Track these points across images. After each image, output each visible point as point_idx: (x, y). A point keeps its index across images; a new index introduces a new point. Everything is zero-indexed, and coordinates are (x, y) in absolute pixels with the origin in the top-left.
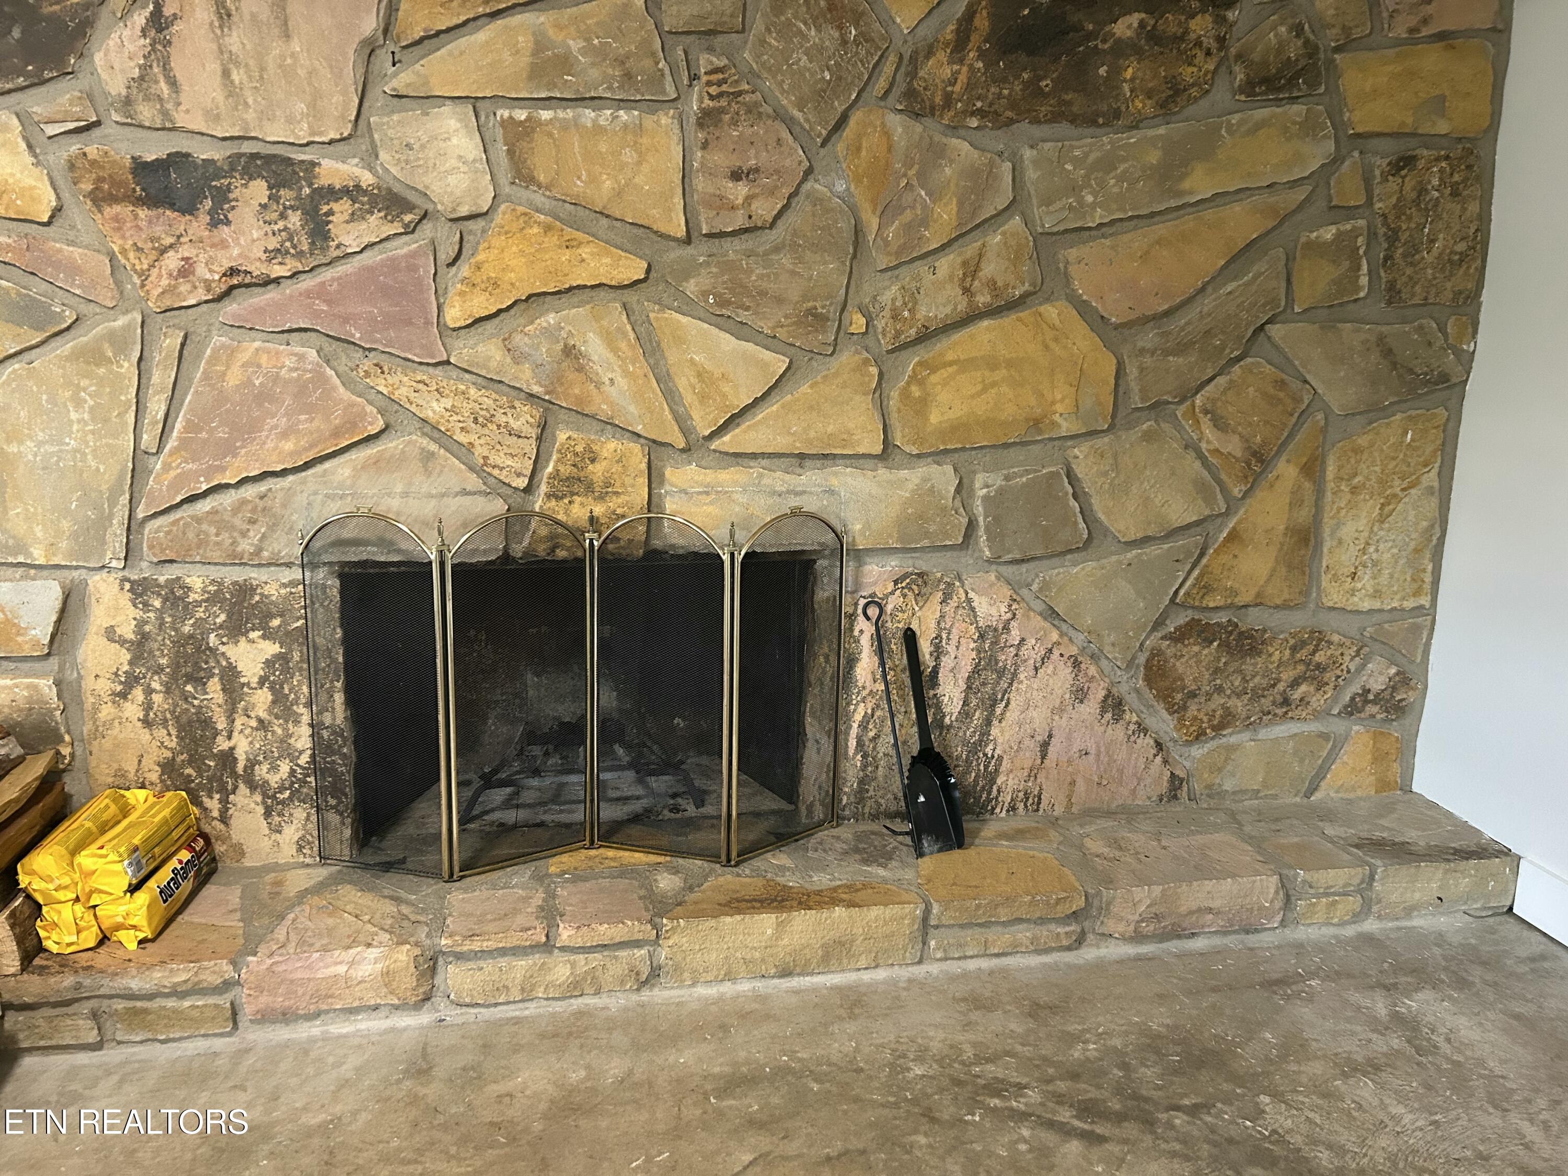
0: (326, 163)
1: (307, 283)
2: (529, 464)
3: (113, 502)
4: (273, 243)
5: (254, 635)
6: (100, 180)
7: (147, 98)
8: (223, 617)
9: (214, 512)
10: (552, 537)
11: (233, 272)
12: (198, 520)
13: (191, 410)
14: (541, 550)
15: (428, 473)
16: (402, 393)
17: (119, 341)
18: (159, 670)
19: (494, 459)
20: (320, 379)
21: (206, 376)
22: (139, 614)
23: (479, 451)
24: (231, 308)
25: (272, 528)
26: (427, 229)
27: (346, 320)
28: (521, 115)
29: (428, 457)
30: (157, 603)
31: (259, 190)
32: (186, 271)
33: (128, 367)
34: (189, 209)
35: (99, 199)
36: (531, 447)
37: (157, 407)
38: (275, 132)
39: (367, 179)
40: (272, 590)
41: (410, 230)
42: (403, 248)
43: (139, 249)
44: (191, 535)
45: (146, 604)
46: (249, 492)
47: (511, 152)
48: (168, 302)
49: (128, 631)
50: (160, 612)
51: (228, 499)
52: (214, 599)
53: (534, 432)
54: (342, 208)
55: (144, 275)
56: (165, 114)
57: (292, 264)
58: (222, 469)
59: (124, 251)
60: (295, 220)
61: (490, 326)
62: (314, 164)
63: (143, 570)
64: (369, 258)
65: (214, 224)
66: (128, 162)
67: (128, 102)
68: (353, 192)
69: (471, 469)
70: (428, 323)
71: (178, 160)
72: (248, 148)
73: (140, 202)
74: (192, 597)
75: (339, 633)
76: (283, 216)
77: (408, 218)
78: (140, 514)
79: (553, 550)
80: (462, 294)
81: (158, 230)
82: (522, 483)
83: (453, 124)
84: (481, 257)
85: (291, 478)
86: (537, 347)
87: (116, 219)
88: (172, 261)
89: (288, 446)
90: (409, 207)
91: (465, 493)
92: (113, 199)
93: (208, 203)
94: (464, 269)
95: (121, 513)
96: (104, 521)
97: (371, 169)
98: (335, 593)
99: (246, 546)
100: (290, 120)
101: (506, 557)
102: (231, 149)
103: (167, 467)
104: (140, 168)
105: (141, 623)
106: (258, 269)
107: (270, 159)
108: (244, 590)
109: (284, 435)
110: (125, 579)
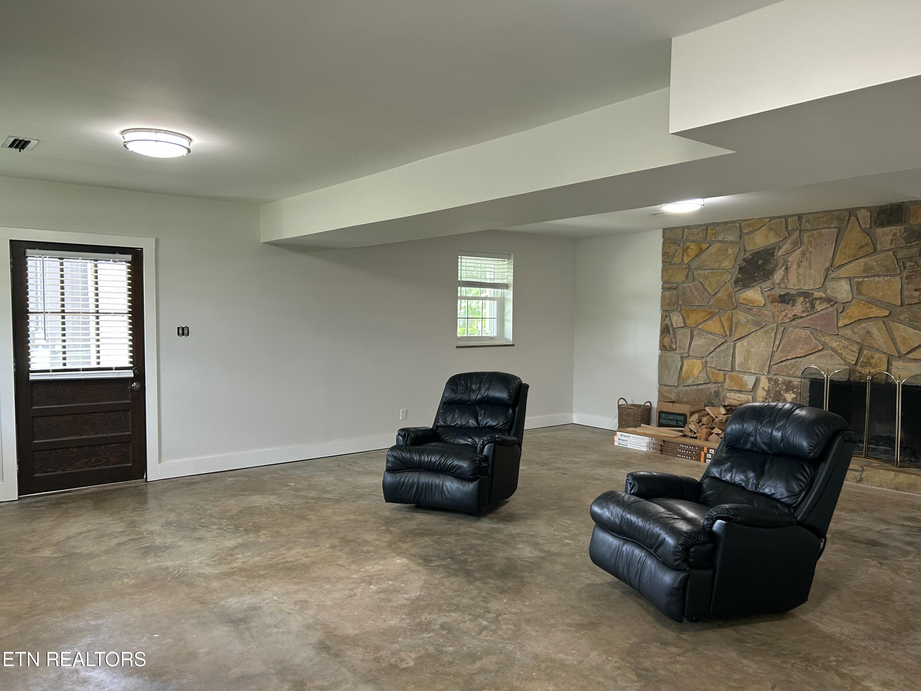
0: (815, 293)
1: (809, 317)
2: (856, 359)
3: (767, 361)
4: (803, 309)
5: (791, 392)
6: (773, 299)
7: (783, 283)
8: (784, 388)
9: (786, 365)
10: (860, 376)
11: (795, 315)
12: (782, 366)
13: (784, 343)
14: (857, 379)
15: (832, 359)
16: (827, 341)
17: (772, 329)
18: (771, 397)
19: (847, 357)
20: (810, 337)
21: (787, 336)
22: (769, 385)
23: (844, 355)
24: (794, 323)
25: (797, 369)
26: (836, 305)
27: (817, 325)
28: (860, 280)
29: (832, 356)
30: (772, 383)
31: (802, 299)
32: (786, 316)
33: (773, 334)
34: (788, 304)
35: (772, 302)
36: (857, 355)
37: (777, 342)
38: (806, 287)
39: (824, 295)
40: (795, 383)
41: (832, 306)
42: (830, 310)
43: (778, 311)
44: (781, 369)
45: (770, 383)
46: (793, 361)
47: (857, 288)
48: (782, 322)
49: (766, 388)
50: (773, 385)
51: (789, 362)
52: (783, 383)
53: (857, 351)
54: (818, 302)
55: (778, 316)
56: (786, 285)
57: (807, 314)
58: (788, 356)
59: (775, 312)
60: (808, 304)
61: (849, 326)
62: (813, 293)
63: (771, 376)
64: (823, 312)
65: (792, 306)
66: (778, 295)
67: (779, 284)
68: (820, 298)
69: (842, 359)
70: (834, 326)
71: (787, 294)
72: (801, 291)
73: (779, 302)
74: (779, 382)
75: (808, 394)
76: (806, 304)
77: (832, 303)
78: (772, 364)
79: (860, 380)
80: (843, 319)
81: (782, 308)
82: (854, 363)
83: (844, 283)
84: (848, 311)
85: (802, 359)
86: (859, 331)
87: (775, 306)
88: (784, 314)
89: (802, 351)
90: (832, 301)
91: (840, 364)
92: (775, 302)
93: (792, 302)
94: (844, 314)
95: (768, 364)
96: (765, 365)
97: (825, 294)
98: (808, 385)
99: (791, 372)
100: (809, 285)
101: (849, 380)
102: (797, 291)
103: (778, 355)
104: (780, 296)
105: (769, 387)
106: (800, 315)
107: (804, 293)
108: (790, 382)
109: (801, 349)
110: (767, 377)
